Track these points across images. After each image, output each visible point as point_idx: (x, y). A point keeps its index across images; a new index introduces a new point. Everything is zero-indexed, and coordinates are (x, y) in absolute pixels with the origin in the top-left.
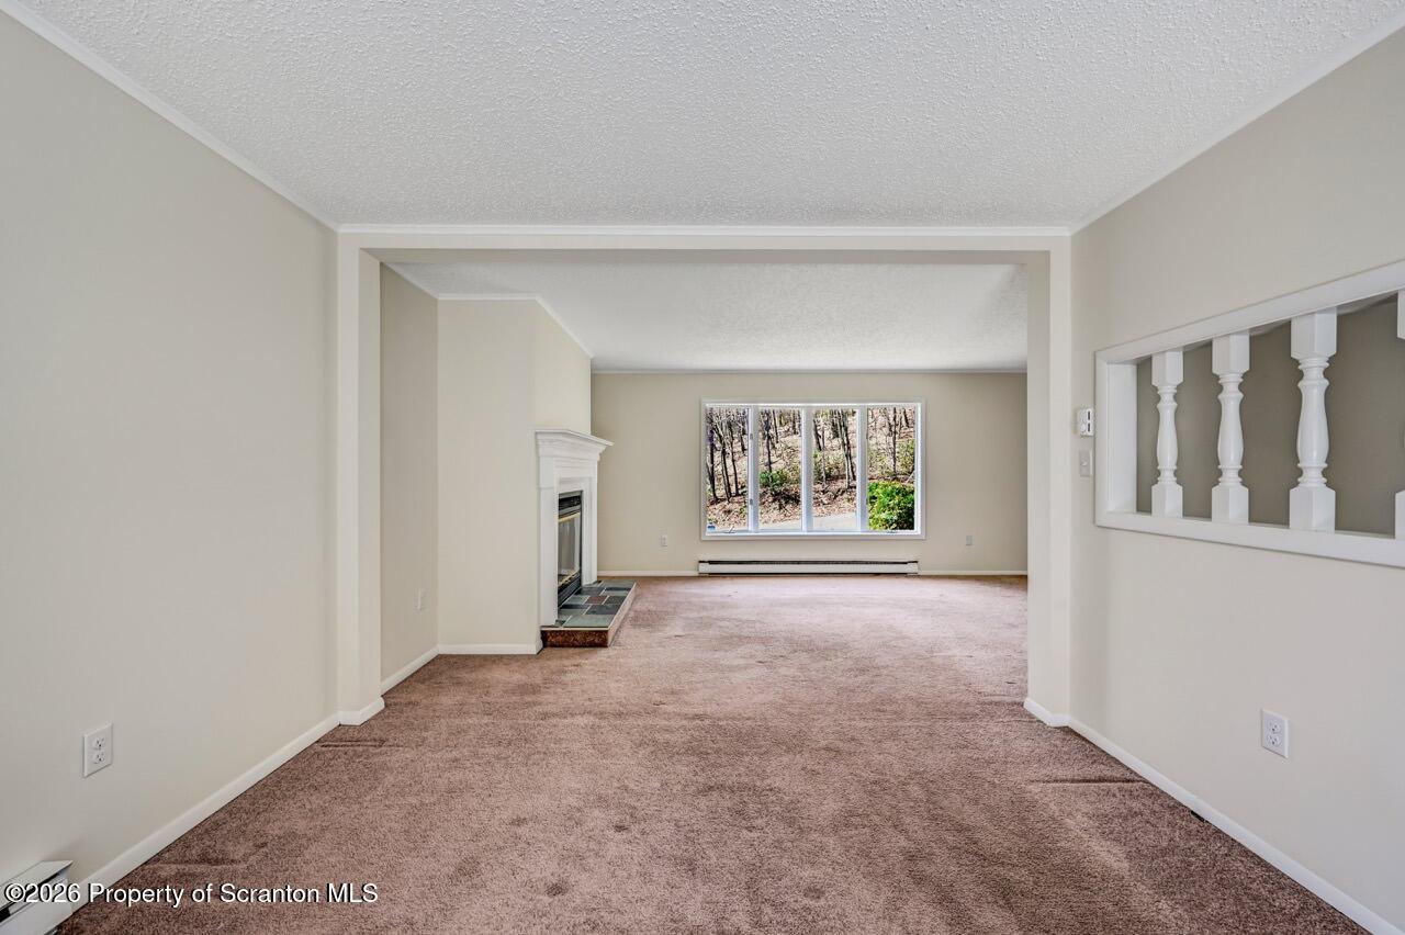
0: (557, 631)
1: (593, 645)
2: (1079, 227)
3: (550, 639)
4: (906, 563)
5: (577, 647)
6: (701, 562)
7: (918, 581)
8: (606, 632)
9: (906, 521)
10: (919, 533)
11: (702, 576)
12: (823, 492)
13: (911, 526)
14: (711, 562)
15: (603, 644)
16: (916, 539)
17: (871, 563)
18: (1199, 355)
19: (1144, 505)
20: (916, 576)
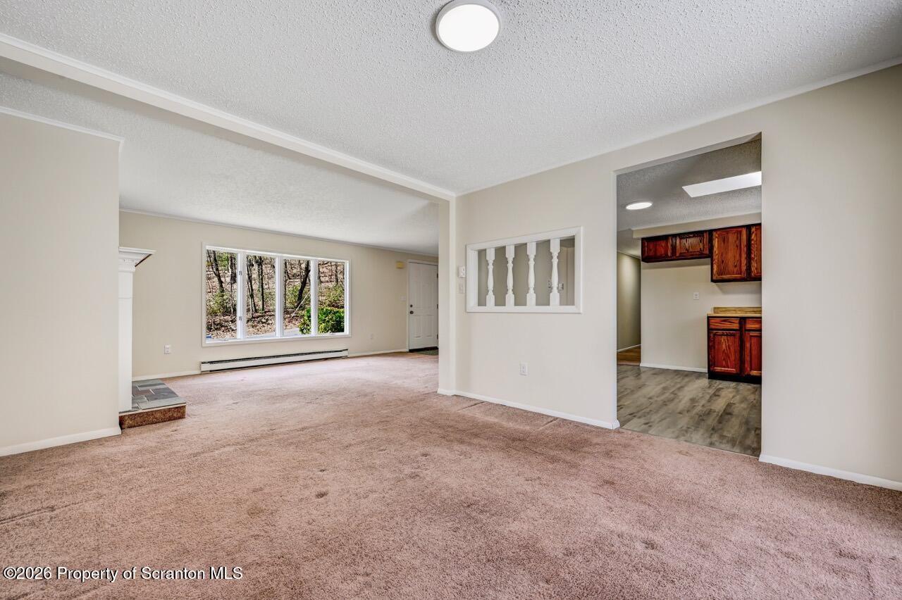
0: (135, 414)
1: (172, 419)
2: (460, 194)
3: (124, 422)
4: (341, 351)
5: (156, 423)
6: (203, 363)
7: (349, 360)
8: (185, 407)
9: (338, 327)
10: (348, 333)
11: (203, 373)
12: (232, 321)
13: (342, 330)
14: (211, 362)
15: (182, 417)
16: (346, 337)
17: (322, 352)
18: (501, 251)
19: (482, 302)
20: (346, 357)
